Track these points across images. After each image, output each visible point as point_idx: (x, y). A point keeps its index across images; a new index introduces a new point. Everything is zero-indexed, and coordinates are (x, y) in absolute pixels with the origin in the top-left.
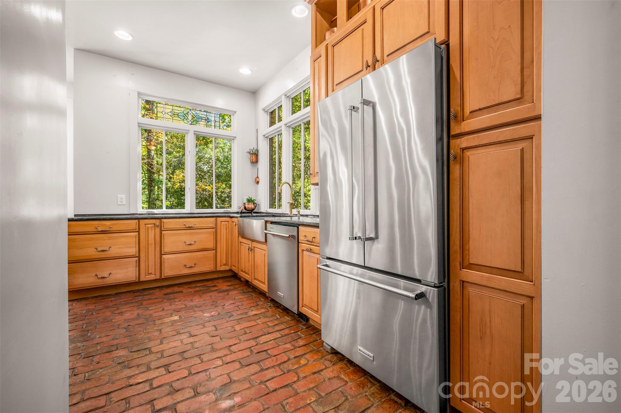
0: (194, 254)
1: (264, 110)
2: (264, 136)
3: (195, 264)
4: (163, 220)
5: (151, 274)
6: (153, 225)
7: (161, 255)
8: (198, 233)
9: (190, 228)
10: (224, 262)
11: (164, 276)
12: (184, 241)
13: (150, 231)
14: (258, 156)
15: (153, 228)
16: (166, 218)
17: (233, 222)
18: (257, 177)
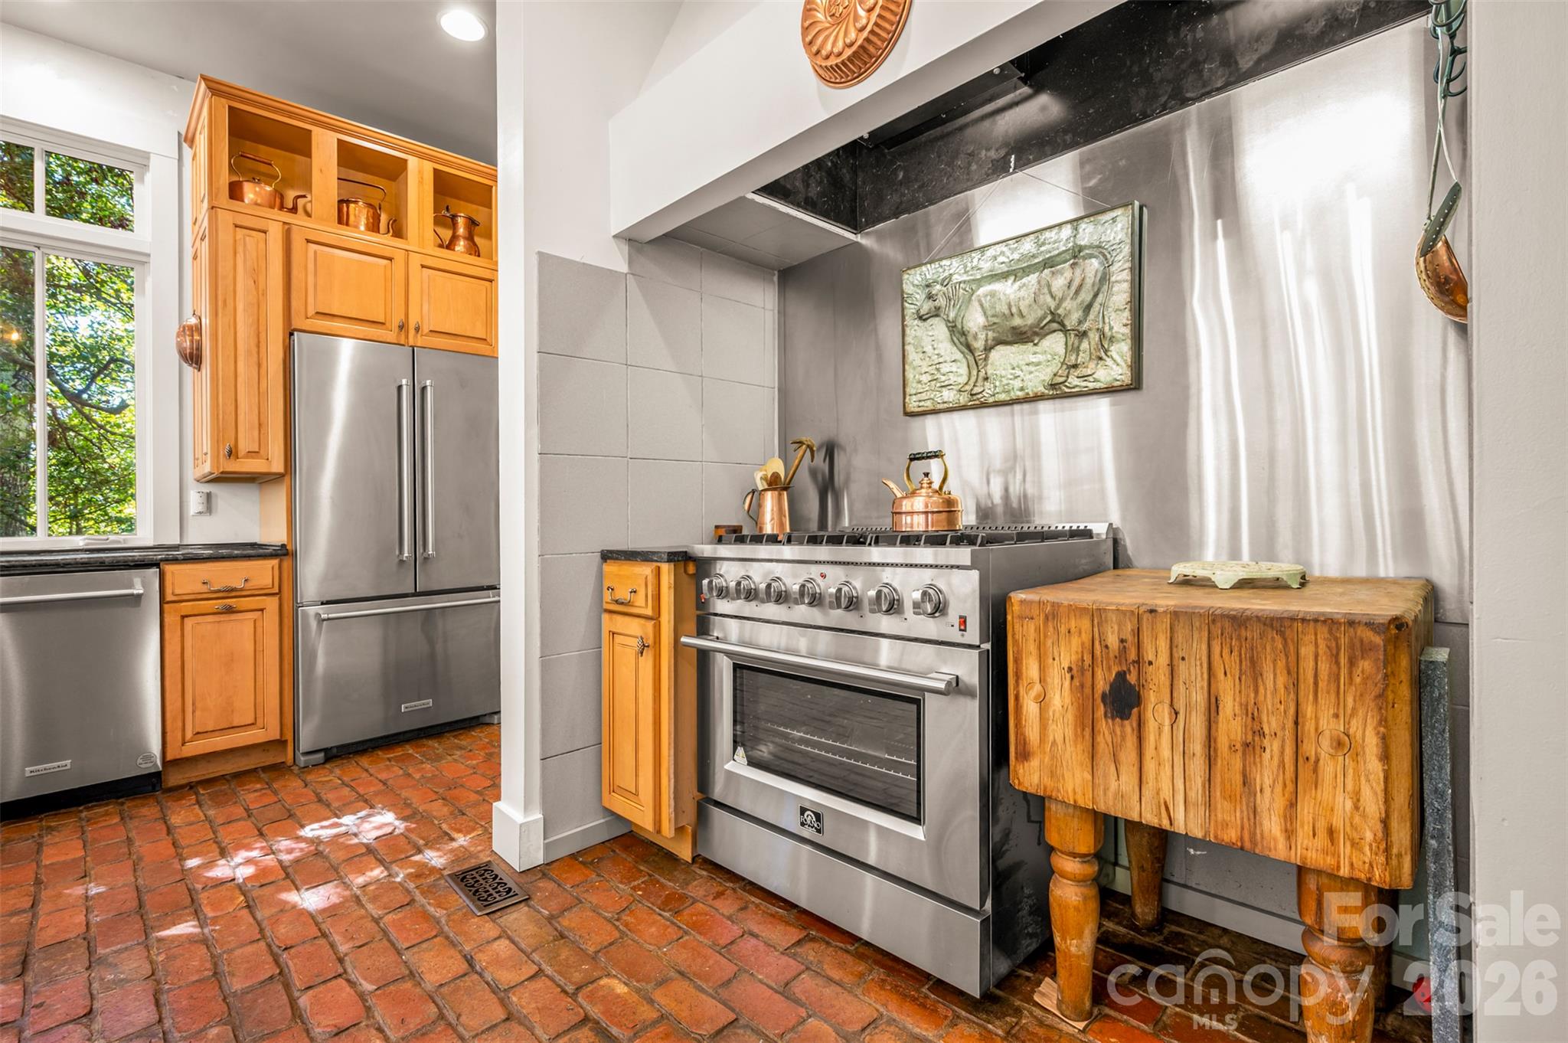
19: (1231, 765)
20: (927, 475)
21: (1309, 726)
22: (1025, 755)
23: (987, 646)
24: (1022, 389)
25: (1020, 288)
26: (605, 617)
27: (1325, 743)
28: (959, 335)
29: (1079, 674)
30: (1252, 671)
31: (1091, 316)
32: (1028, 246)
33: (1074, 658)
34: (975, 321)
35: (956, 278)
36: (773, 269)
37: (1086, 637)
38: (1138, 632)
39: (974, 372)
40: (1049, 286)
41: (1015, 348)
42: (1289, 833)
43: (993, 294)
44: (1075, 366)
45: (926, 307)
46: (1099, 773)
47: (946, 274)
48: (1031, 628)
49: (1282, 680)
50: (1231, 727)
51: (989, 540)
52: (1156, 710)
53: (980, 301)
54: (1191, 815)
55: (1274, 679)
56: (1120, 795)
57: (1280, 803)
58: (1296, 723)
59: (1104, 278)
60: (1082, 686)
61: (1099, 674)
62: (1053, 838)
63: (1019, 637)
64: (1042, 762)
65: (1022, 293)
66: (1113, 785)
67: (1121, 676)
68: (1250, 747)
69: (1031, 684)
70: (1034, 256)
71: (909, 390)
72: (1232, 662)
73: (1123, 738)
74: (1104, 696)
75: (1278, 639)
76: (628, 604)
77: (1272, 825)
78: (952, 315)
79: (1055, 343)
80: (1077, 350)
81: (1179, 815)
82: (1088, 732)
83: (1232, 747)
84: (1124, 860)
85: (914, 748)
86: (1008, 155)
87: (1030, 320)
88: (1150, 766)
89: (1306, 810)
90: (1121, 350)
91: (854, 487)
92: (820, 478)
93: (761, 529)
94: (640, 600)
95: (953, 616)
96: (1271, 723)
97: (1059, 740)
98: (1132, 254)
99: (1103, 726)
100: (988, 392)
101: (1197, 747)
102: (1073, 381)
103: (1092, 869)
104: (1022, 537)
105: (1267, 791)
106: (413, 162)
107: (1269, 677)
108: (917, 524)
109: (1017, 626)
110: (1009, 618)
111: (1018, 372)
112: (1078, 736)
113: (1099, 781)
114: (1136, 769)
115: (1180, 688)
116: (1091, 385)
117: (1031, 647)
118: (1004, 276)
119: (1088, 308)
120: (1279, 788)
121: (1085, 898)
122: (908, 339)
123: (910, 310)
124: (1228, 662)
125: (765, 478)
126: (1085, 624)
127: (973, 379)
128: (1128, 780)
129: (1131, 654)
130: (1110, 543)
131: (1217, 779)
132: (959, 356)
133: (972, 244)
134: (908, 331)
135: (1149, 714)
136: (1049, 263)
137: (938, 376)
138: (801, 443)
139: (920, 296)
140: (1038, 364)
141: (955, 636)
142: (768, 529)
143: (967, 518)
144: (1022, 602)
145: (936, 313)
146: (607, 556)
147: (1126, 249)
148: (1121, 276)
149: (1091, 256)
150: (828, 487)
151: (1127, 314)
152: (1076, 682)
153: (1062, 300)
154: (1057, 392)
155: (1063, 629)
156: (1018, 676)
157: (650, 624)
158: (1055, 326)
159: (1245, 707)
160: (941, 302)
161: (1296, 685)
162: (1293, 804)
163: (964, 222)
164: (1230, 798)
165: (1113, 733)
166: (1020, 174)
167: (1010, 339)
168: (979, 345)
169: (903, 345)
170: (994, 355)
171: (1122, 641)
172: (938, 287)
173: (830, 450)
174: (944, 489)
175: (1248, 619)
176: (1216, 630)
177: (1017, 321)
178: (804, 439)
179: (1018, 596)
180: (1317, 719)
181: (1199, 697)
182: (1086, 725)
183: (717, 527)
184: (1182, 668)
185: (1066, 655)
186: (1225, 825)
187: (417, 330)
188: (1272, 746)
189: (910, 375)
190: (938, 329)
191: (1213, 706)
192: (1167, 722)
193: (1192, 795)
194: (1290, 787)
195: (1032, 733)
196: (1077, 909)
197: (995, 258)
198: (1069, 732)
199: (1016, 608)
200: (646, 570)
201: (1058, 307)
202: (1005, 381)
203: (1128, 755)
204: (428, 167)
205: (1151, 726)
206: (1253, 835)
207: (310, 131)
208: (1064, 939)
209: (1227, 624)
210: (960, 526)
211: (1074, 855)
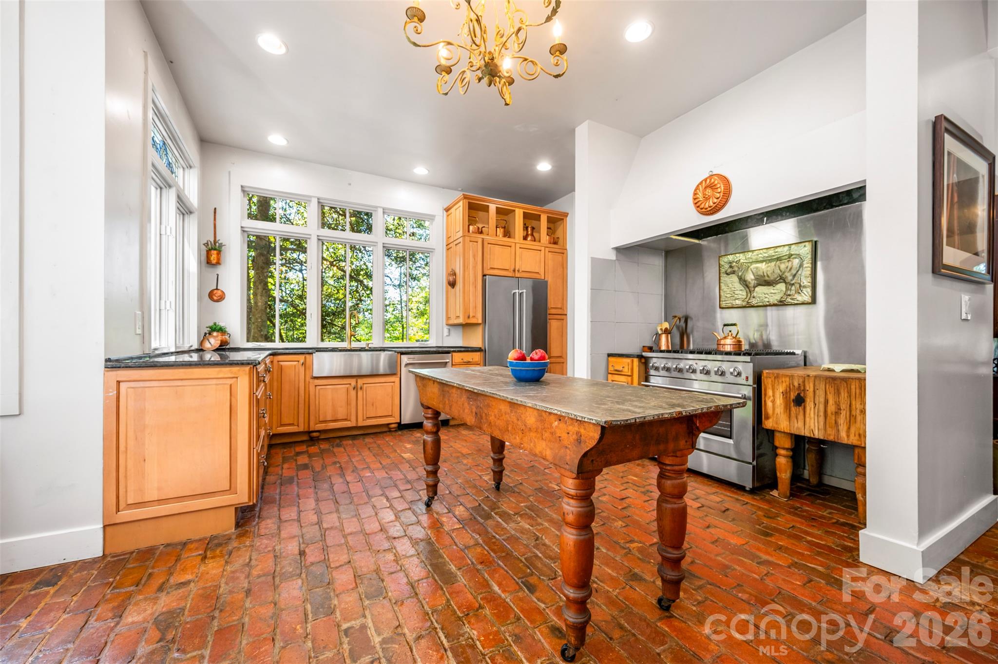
1: (242, 187)
2: (242, 227)
17: (278, 361)
18: (217, 289)
19: (831, 419)
20: (730, 331)
21: (854, 407)
22: (767, 418)
23: (755, 386)
24: (768, 302)
25: (768, 267)
26: (610, 375)
27: (858, 411)
28: (743, 281)
29: (785, 394)
30: (838, 393)
31: (796, 278)
32: (771, 252)
33: (784, 389)
34: (750, 277)
35: (742, 261)
36: (662, 250)
37: (788, 383)
38: (804, 382)
39: (749, 295)
40: (779, 267)
41: (765, 287)
42: (848, 436)
43: (757, 268)
44: (789, 295)
45: (729, 270)
46: (792, 422)
47: (738, 259)
48: (770, 381)
49: (846, 395)
50: (831, 408)
51: (756, 354)
52: (809, 404)
53: (752, 270)
54: (820, 432)
55: (844, 395)
56: (798, 428)
57: (845, 428)
58: (850, 406)
59: (801, 266)
60: (786, 397)
61: (792, 393)
62: (777, 444)
63: (766, 383)
64: (773, 420)
65: (769, 269)
66: (796, 425)
67: (799, 394)
68: (837, 413)
69: (770, 397)
70: (773, 256)
71: (721, 299)
72: (832, 390)
73: (799, 411)
74: (793, 400)
75: (845, 384)
76: (621, 371)
77: (843, 434)
78: (740, 274)
79: (782, 286)
80: (791, 290)
81: (816, 433)
82: (788, 411)
83: (832, 413)
84: (807, 468)
85: (729, 419)
86: (763, 217)
87: (772, 278)
88: (807, 419)
89: (853, 430)
90: (808, 291)
91: (695, 333)
92: (680, 329)
93: (660, 348)
94: (626, 370)
95: (744, 376)
96: (843, 406)
97: (779, 413)
98: (812, 258)
99: (793, 409)
100: (754, 302)
101: (822, 414)
102: (789, 300)
103: (790, 453)
104: (767, 354)
105: (842, 425)
106: (517, 210)
107: (843, 394)
108: (728, 348)
109: (765, 380)
110: (762, 377)
111: (767, 296)
112: (785, 411)
113: (792, 424)
114: (803, 421)
115: (817, 397)
116: (796, 302)
117: (770, 386)
118: (762, 262)
119: (794, 276)
120: (845, 424)
121: (787, 462)
122: (721, 281)
123: (723, 270)
124: (831, 390)
125: (661, 329)
126: (788, 379)
127: (749, 297)
128: (800, 424)
129: (802, 388)
130: (803, 357)
131: (828, 422)
132: (743, 288)
133: (749, 248)
134: (721, 278)
135: (807, 405)
136: (779, 259)
137: (733, 295)
138: (676, 317)
139: (727, 266)
140: (775, 293)
141: (744, 382)
142: (663, 348)
143: (745, 347)
144: (767, 373)
145: (734, 272)
146: (609, 355)
147: (809, 256)
148: (807, 264)
149: (795, 258)
150: (684, 333)
151: (810, 278)
152: (785, 396)
153: (784, 272)
154: (782, 304)
155: (780, 381)
156: (765, 395)
157: (630, 378)
158: (782, 281)
159: (836, 402)
160: (736, 269)
161: (850, 396)
162: (849, 428)
163: (745, 240)
164: (831, 427)
165: (796, 410)
166: (767, 225)
167: (764, 284)
168: (752, 285)
169: (720, 283)
170: (757, 289)
171: (799, 384)
172: (734, 264)
173: (686, 319)
174: (738, 337)
175: (837, 378)
176: (828, 381)
177: (767, 278)
178: (677, 315)
179: (765, 372)
180: (856, 405)
181: (822, 400)
182: (787, 408)
183: (644, 347)
184: (817, 392)
185: (781, 389)
186: (830, 435)
187: (518, 271)
188: (843, 413)
189: (722, 294)
190: (735, 278)
191: (826, 402)
192: (813, 407)
193: (820, 427)
194: (848, 423)
195: (770, 411)
196: (785, 464)
197: (758, 255)
198: (782, 411)
199: (765, 375)
200: (628, 360)
201: (783, 274)
202: (761, 299)
203: (801, 417)
204: (522, 211)
205: (808, 408)
206: (838, 437)
207: (488, 206)
208: (780, 474)
209: (831, 380)
210: (743, 349)
211: (784, 449)
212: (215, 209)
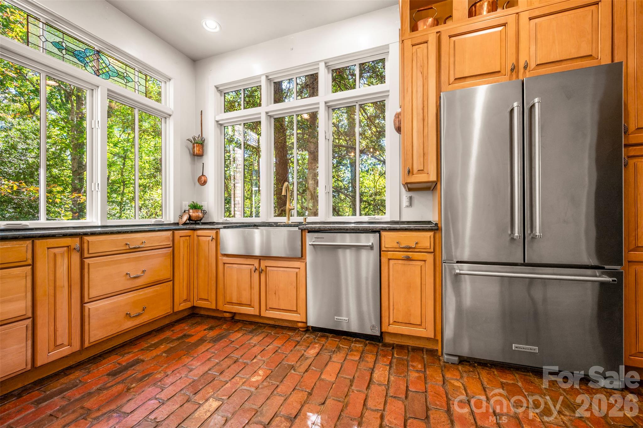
0: (141, 292)
1: (217, 87)
2: (217, 122)
3: (144, 310)
4: (86, 238)
5: (62, 345)
6: (65, 248)
7: (82, 303)
8: (147, 257)
9: (136, 250)
10: (185, 298)
11: (90, 343)
12: (125, 274)
13: (59, 260)
14: (205, 148)
15: (66, 255)
16: (93, 234)
17: (198, 236)
18: (203, 175)
187: (526, 67)
212: (202, 111)
